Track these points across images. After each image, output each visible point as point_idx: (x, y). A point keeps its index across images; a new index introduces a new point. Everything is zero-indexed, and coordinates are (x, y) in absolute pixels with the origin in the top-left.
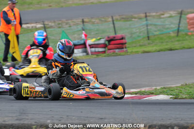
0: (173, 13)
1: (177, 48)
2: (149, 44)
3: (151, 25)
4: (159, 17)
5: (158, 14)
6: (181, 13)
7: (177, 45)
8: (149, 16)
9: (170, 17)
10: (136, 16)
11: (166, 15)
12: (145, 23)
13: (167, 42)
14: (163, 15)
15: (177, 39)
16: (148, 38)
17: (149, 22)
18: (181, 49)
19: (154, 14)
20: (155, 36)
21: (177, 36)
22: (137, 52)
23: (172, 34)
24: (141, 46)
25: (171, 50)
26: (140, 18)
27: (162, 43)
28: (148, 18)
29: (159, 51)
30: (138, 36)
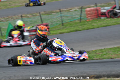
0: (77, 8)
1: (81, 29)
2: (63, 28)
3: (64, 16)
4: (69, 11)
5: (68, 9)
6: (82, 8)
7: (80, 28)
8: (63, 11)
9: (76, 10)
10: (54, 11)
11: (73, 10)
12: (60, 15)
13: (74, 26)
14: (71, 10)
15: (81, 24)
16: (63, 24)
17: (62, 15)
18: (83, 30)
19: (66, 9)
20: (66, 23)
21: (80, 22)
22: (56, 34)
23: (77, 21)
24: (58, 29)
25: (77, 31)
26: (57, 13)
27: (71, 27)
28: (62, 12)
29: (69, 32)
30: (57, 24)
